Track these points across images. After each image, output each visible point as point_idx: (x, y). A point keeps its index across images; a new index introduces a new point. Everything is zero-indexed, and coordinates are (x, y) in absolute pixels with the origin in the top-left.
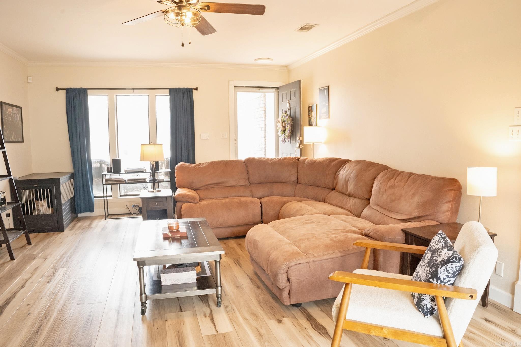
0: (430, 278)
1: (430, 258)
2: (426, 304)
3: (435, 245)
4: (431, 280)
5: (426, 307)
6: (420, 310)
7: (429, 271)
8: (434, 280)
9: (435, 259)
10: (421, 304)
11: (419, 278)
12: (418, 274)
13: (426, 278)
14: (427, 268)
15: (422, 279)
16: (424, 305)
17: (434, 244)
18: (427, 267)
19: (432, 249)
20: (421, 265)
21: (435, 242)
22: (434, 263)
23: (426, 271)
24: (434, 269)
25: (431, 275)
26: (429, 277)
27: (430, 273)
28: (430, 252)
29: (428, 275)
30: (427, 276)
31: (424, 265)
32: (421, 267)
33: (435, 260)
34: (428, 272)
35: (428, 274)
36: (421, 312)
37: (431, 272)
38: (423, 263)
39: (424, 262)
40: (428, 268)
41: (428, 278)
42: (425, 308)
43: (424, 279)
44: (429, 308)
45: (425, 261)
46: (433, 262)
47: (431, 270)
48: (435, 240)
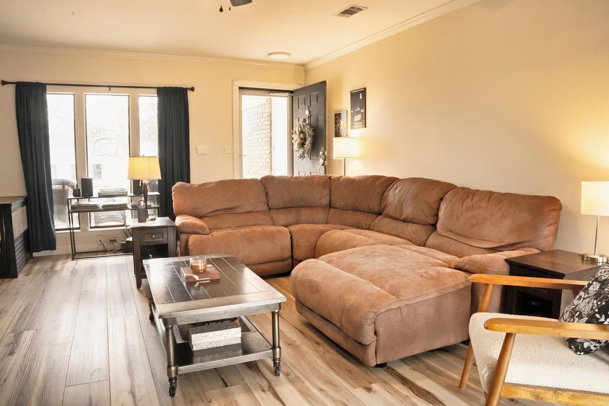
0: (596, 313)
1: (598, 289)
2: (583, 342)
3: (605, 275)
4: (598, 316)
5: (583, 345)
6: (573, 347)
7: (597, 304)
8: (601, 316)
9: (607, 291)
10: (576, 341)
11: (578, 311)
12: (575, 307)
13: (590, 312)
14: (593, 301)
15: (583, 313)
16: (580, 343)
17: (603, 274)
18: (594, 300)
19: (601, 279)
20: (583, 296)
21: (605, 272)
22: (605, 296)
23: (591, 305)
24: (604, 303)
25: (598, 309)
26: (596, 312)
27: (597, 307)
28: (598, 283)
29: (594, 310)
30: (592, 309)
31: (588, 297)
32: (582, 299)
33: (607, 292)
34: (595, 306)
35: (594, 308)
36: (573, 349)
37: (599, 306)
38: (585, 295)
39: (588, 294)
40: (595, 302)
41: (593, 312)
42: (580, 346)
43: (587, 313)
44: (585, 347)
45: (590, 293)
46: (604, 294)
47: (599, 303)
48: (605, 270)
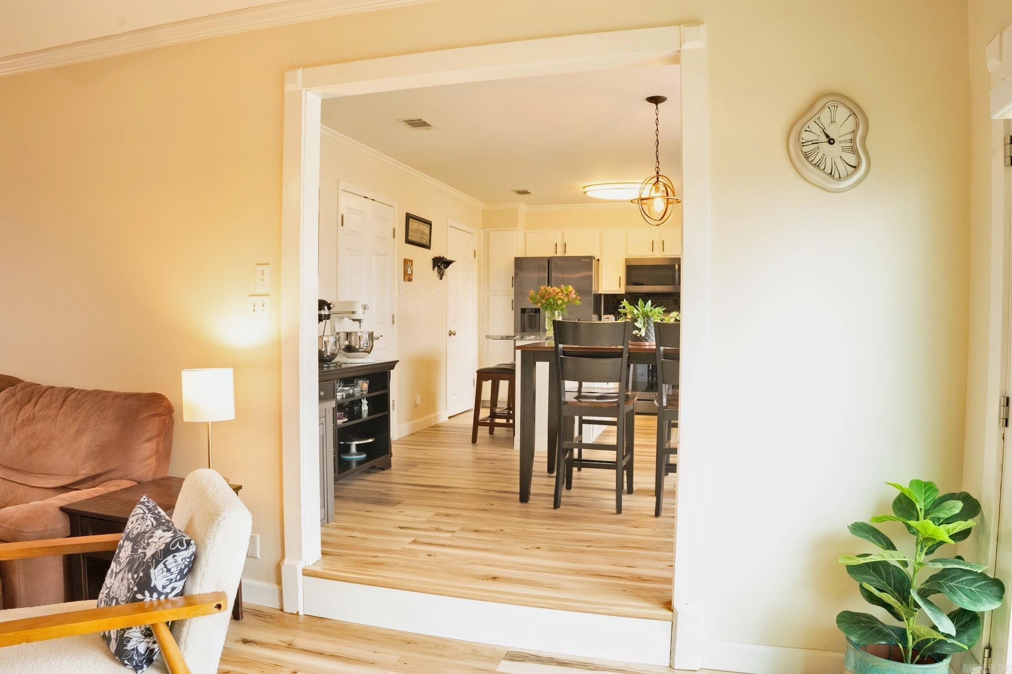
0: (136, 593)
1: (130, 553)
2: (135, 646)
3: (137, 527)
4: (139, 596)
5: (137, 651)
6: (126, 662)
7: (133, 578)
8: (144, 595)
9: (141, 552)
10: (127, 650)
11: (113, 598)
12: (109, 592)
13: (128, 595)
14: (127, 575)
15: (119, 599)
16: (133, 650)
17: (136, 525)
18: (128, 573)
19: (133, 534)
20: (114, 571)
21: (137, 520)
22: (140, 562)
23: (125, 582)
24: (141, 574)
25: (137, 586)
26: (135, 591)
27: (134, 583)
28: (129, 542)
29: (132, 589)
30: (129, 590)
31: (121, 570)
32: (114, 575)
33: (141, 555)
34: (131, 582)
35: (131, 587)
36: (128, 666)
37: (137, 580)
38: (117, 566)
39: (120, 565)
40: (130, 575)
41: (131, 594)
42: (134, 655)
43: (124, 598)
44: (143, 652)
45: (122, 562)
46: (139, 560)
47: (135, 576)
48: (136, 517)
